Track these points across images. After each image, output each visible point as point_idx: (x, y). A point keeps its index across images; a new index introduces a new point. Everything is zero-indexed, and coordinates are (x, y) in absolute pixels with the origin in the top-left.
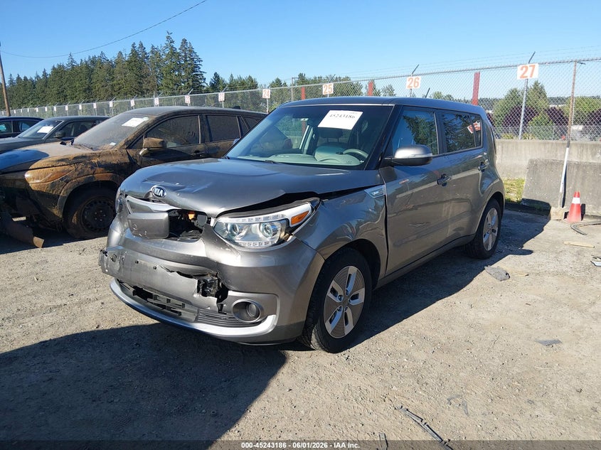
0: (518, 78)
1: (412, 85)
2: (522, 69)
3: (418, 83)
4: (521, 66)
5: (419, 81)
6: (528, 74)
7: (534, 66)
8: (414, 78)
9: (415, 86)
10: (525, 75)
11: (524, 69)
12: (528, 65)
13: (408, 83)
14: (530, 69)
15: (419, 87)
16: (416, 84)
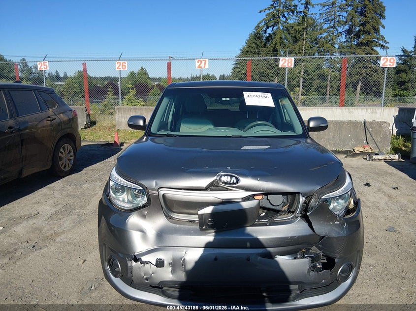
0: (197, 68)
1: (121, 67)
2: (198, 62)
3: (125, 66)
4: (197, 60)
5: (126, 65)
6: (202, 65)
7: (205, 61)
8: (121, 62)
9: (123, 68)
10: (201, 66)
11: (200, 62)
12: (202, 60)
13: (117, 66)
14: (203, 62)
15: (126, 69)
16: (124, 67)
